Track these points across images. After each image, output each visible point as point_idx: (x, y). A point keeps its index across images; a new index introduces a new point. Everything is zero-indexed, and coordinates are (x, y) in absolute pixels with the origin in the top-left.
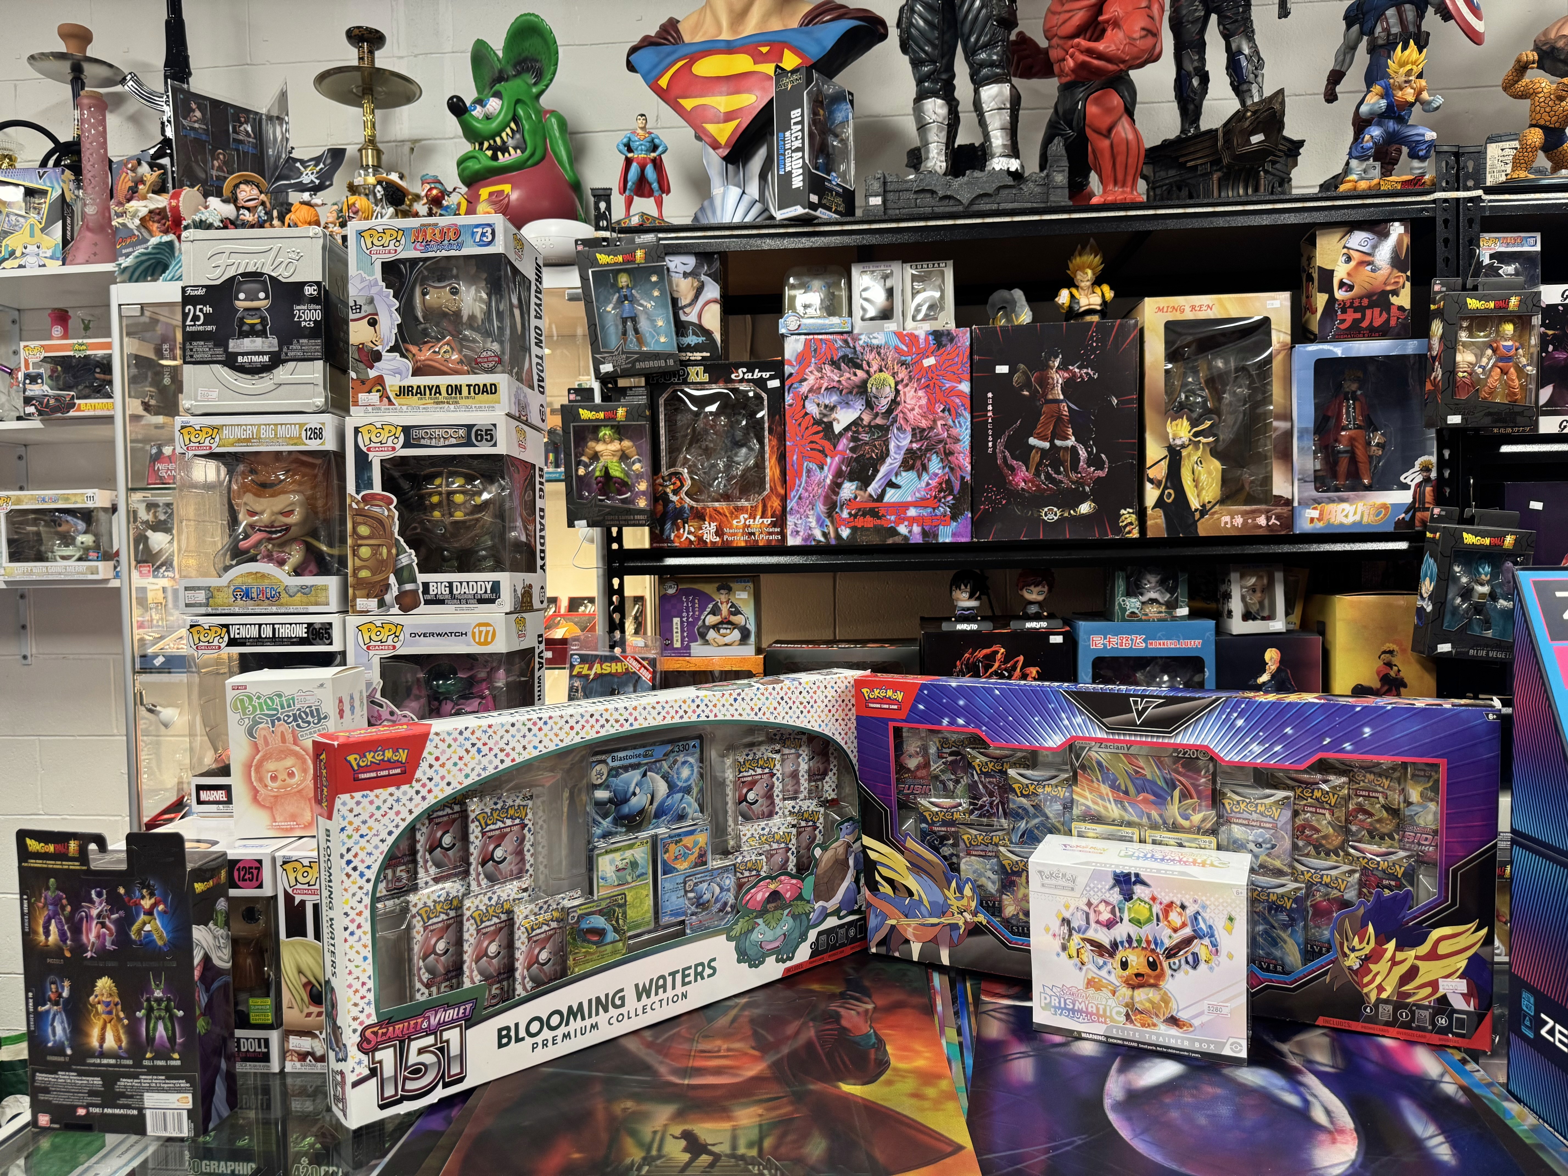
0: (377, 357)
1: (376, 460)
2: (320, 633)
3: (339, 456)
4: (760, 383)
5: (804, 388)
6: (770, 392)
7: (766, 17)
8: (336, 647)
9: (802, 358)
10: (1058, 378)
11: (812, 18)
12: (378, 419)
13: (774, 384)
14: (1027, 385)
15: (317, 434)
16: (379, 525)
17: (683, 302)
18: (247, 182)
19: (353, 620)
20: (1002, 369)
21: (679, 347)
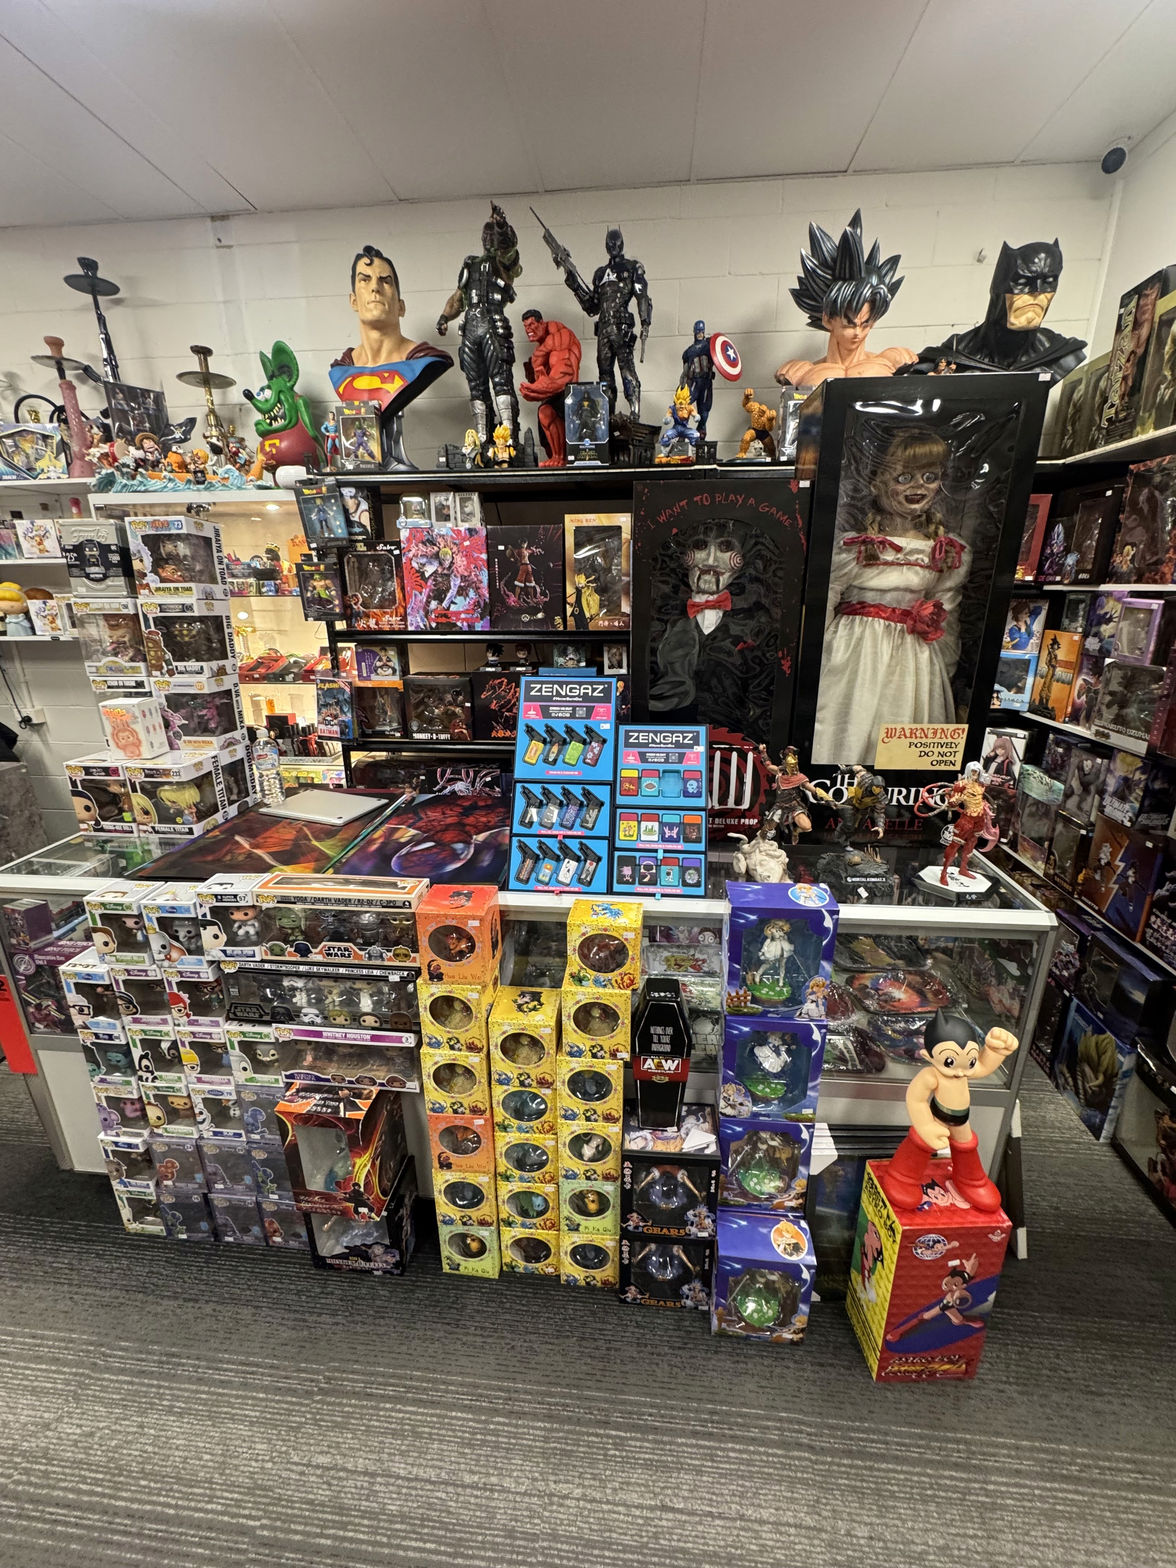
0: (145, 575)
1: (150, 617)
2: (140, 684)
3: (137, 615)
4: (391, 551)
5: (411, 555)
6: (396, 556)
7: (390, 353)
8: (147, 690)
9: (409, 540)
10: (526, 553)
11: (411, 356)
12: (149, 601)
13: (397, 552)
14: (513, 556)
15: (126, 607)
16: (156, 642)
17: (351, 510)
18: (147, 438)
19: (152, 679)
20: (501, 548)
21: (350, 534)
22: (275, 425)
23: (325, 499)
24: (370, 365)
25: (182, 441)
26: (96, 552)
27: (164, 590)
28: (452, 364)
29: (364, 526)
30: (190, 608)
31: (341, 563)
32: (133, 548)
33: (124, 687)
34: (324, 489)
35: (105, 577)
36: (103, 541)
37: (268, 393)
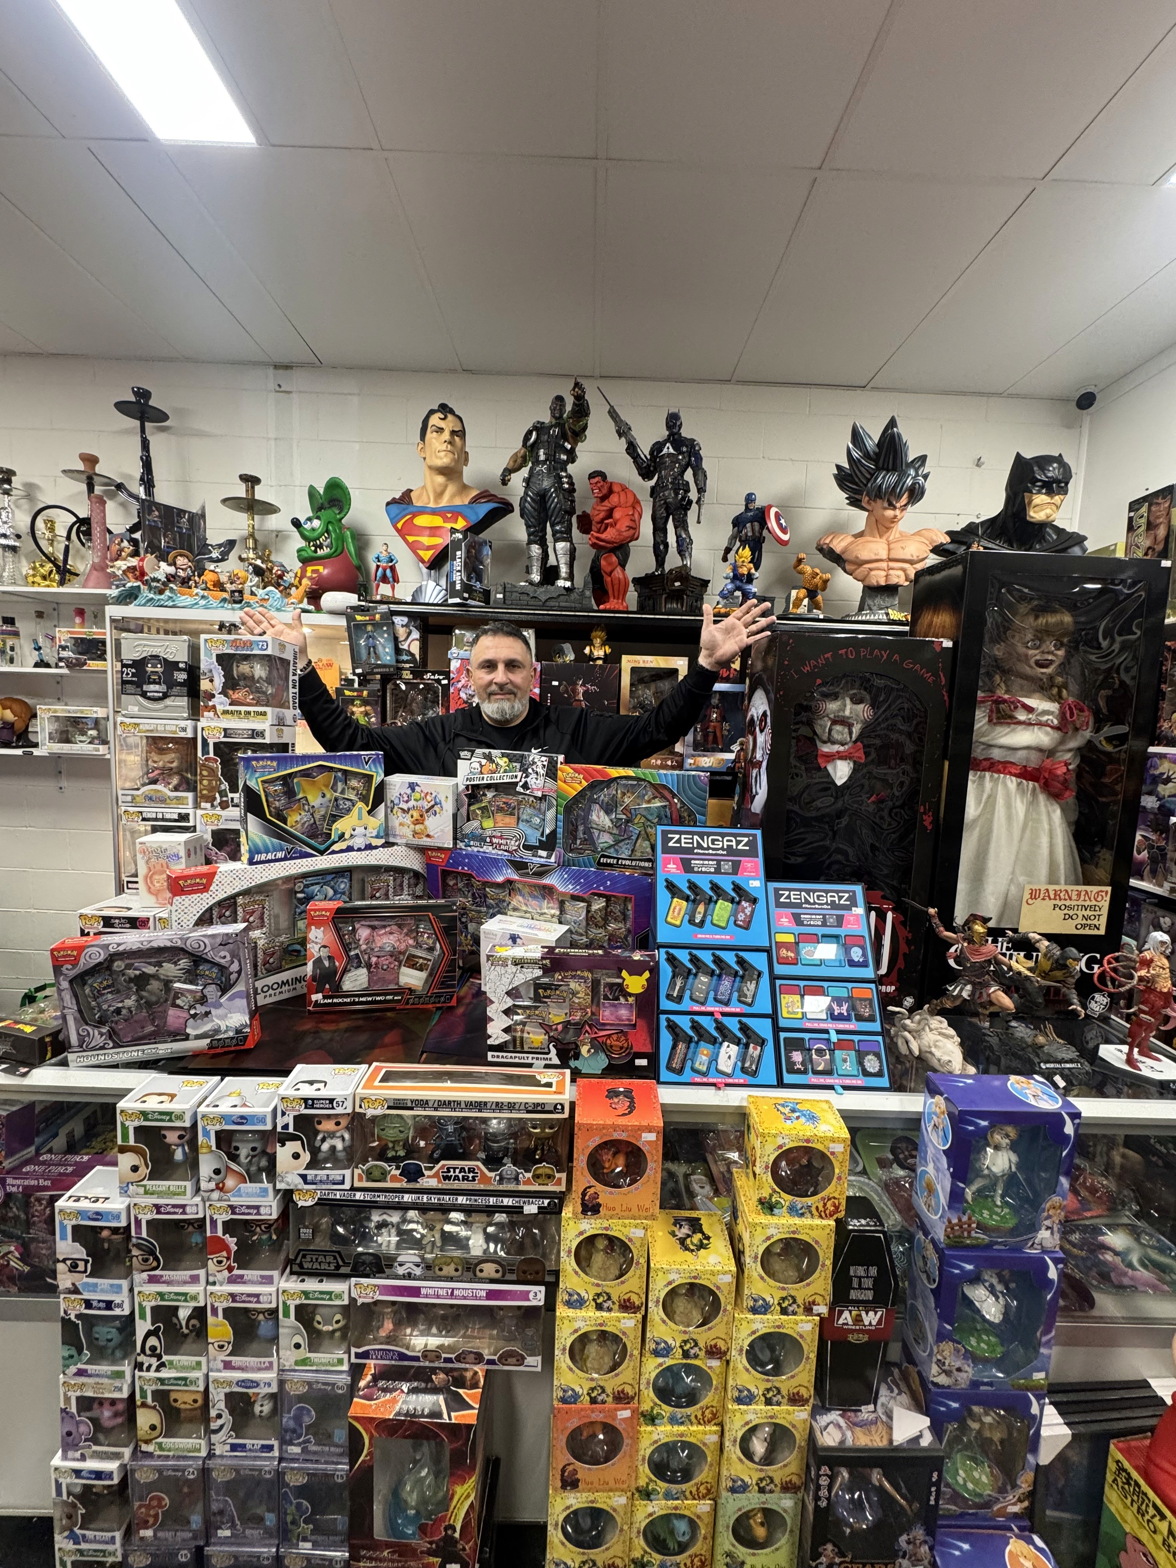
0: (213, 696)
1: (211, 742)
2: (184, 817)
3: (195, 739)
4: (438, 681)
5: (460, 685)
6: (443, 686)
7: (453, 496)
8: (191, 824)
9: (459, 671)
10: (581, 690)
11: (475, 500)
12: (213, 724)
13: (445, 682)
14: (567, 692)
15: (184, 730)
16: (212, 771)
17: (401, 639)
18: (181, 555)
19: (199, 812)
20: (555, 683)
21: (398, 661)
22: (320, 552)
23: (377, 626)
24: (432, 505)
25: (218, 561)
26: (159, 669)
27: (232, 713)
28: (512, 511)
29: (413, 655)
30: (261, 734)
31: (384, 690)
32: (203, 666)
33: (163, 820)
34: (378, 617)
35: (165, 696)
36: (171, 658)
37: (316, 523)
